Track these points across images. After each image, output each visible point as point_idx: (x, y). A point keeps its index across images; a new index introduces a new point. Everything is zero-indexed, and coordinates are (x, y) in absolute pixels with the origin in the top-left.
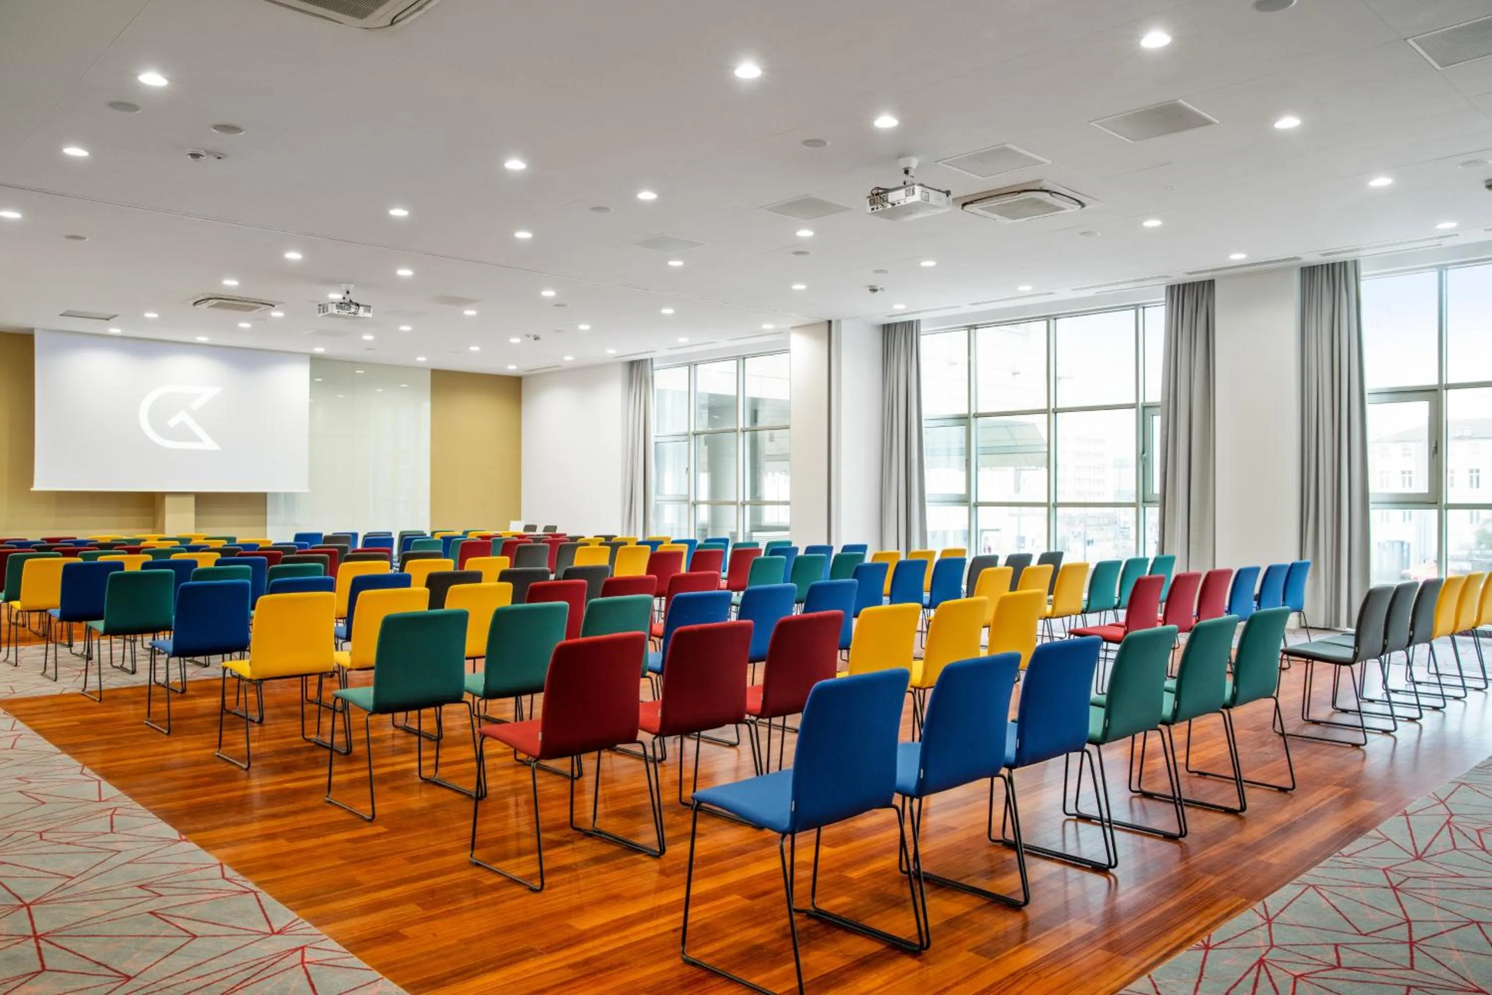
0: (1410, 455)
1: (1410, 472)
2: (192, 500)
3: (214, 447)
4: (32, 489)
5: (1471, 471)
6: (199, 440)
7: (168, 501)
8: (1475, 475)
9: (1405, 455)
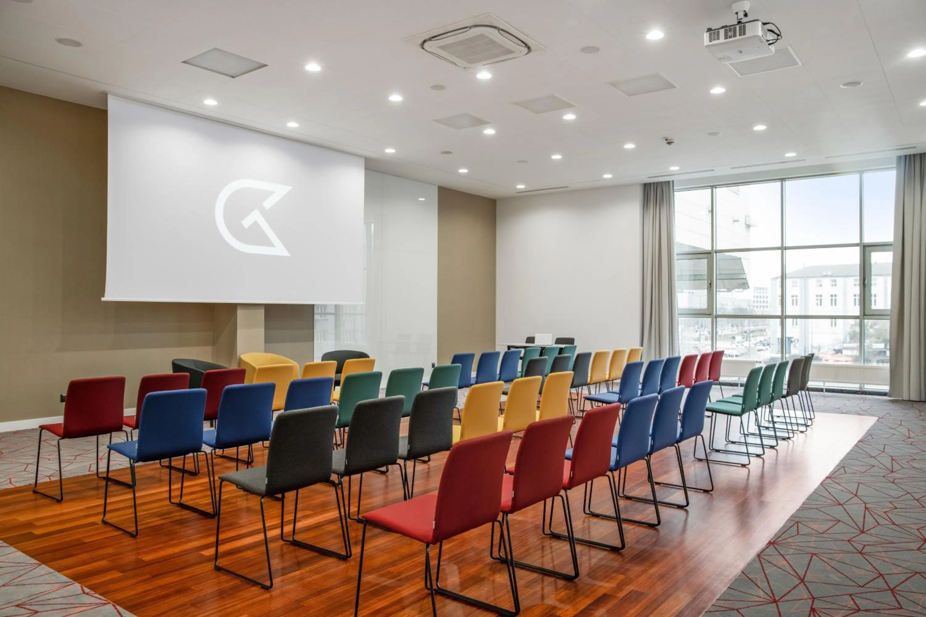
0: (796, 286)
1: (796, 296)
2: (262, 312)
3: (285, 253)
4: (103, 299)
5: (832, 296)
6: (270, 244)
7: (240, 313)
8: (834, 298)
9: (793, 286)
